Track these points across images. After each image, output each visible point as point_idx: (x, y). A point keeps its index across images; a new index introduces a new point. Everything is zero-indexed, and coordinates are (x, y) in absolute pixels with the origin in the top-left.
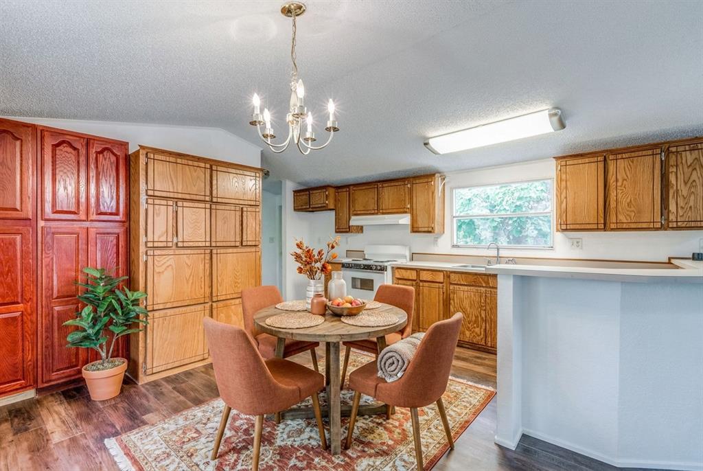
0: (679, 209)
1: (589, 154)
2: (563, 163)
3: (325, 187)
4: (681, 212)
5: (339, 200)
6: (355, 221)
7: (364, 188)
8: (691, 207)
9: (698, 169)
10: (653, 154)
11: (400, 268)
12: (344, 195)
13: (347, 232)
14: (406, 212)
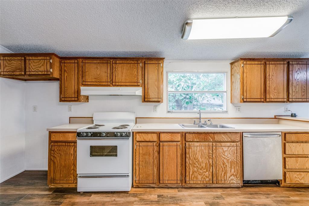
0: (293, 92)
1: (257, 59)
2: (245, 63)
3: (48, 55)
4: (293, 94)
5: (65, 71)
6: (85, 91)
7: (96, 62)
8: (297, 91)
9: (299, 73)
10: (284, 64)
11: (141, 133)
12: (72, 66)
13: (75, 101)
14: (138, 86)
